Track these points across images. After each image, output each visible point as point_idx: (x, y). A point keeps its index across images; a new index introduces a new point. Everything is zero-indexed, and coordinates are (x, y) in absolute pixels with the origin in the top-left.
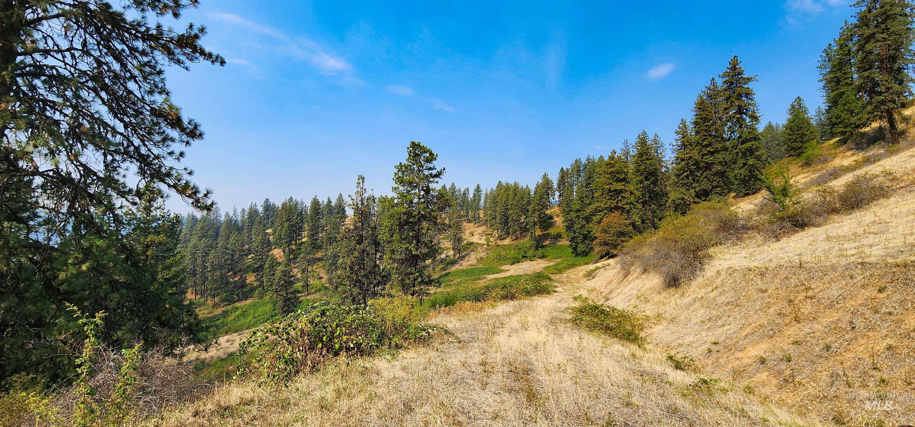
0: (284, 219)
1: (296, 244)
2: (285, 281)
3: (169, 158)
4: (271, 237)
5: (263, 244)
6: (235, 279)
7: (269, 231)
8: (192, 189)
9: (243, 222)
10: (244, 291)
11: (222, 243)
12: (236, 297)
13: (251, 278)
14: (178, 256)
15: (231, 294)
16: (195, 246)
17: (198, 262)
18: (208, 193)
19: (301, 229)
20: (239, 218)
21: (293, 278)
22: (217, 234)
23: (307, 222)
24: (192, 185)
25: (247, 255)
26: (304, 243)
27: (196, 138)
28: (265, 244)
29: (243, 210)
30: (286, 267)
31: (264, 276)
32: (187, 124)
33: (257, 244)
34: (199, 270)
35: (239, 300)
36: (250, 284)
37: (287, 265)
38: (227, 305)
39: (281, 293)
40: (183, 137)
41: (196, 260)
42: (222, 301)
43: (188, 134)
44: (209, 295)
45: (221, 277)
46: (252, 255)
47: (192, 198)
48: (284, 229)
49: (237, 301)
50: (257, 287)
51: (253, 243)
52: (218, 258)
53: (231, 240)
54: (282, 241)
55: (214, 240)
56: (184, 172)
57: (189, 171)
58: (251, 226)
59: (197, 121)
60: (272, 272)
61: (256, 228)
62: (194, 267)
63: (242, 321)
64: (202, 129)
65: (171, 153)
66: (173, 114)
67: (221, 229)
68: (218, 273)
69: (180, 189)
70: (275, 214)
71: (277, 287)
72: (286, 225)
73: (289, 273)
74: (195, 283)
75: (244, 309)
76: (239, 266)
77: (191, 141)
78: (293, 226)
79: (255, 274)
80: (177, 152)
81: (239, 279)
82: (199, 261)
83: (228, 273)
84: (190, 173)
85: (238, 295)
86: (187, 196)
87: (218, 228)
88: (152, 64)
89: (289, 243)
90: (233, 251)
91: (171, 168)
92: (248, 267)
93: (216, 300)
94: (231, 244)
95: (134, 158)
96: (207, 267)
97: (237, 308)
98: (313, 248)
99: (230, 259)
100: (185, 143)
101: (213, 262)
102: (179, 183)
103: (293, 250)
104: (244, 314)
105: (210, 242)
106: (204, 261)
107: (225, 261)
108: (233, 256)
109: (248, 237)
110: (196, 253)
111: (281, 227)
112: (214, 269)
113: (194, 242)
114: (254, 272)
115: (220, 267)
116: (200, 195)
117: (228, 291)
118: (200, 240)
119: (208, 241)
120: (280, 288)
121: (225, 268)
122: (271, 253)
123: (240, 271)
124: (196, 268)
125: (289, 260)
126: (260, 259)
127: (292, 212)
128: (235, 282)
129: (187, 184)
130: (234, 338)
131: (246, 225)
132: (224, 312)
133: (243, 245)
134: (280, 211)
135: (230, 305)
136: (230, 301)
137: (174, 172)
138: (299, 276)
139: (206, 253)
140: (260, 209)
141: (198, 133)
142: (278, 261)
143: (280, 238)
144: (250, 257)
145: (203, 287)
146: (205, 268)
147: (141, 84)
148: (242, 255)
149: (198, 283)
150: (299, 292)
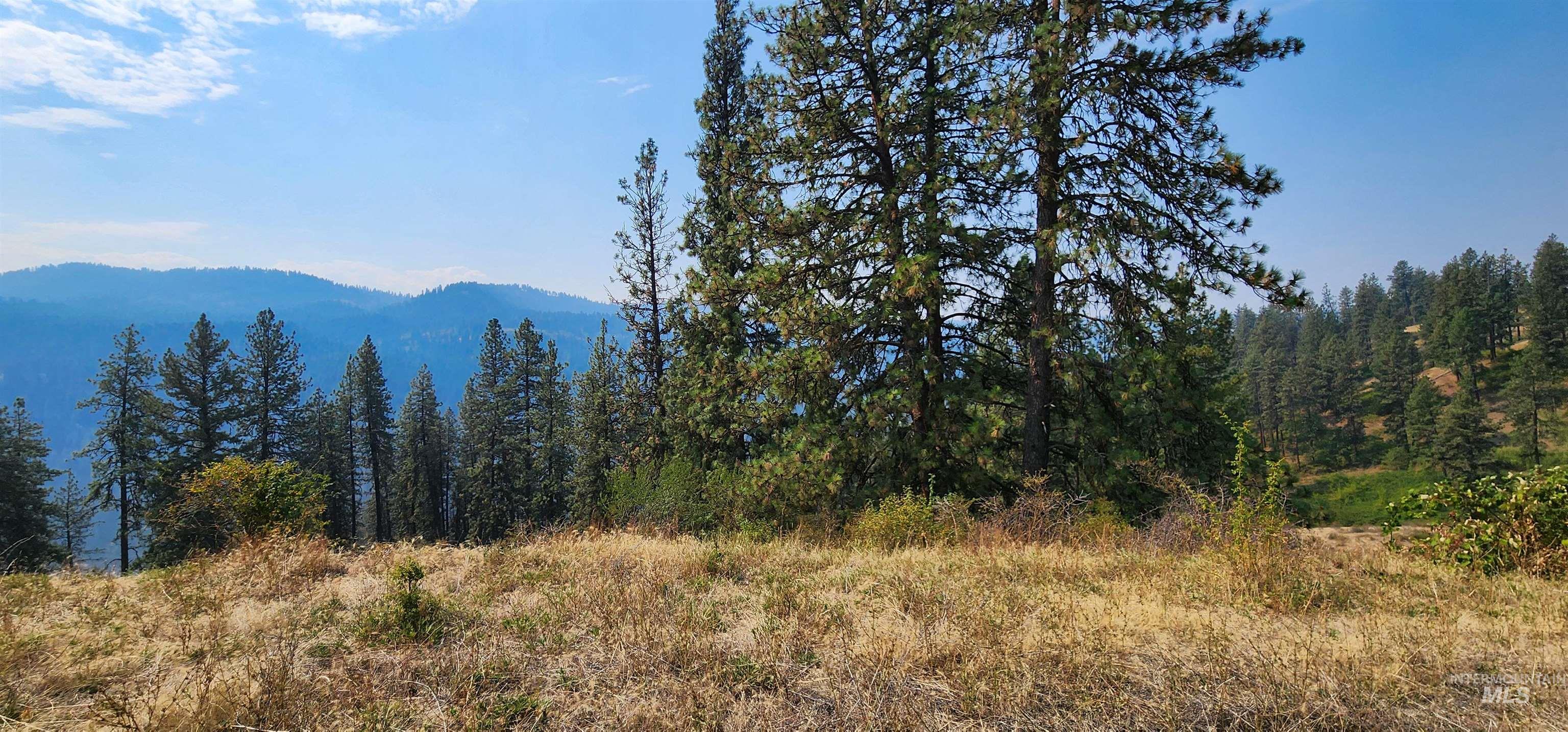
0: (1454, 301)
1: (1493, 356)
2: (1467, 439)
3: (1229, 233)
4: (1419, 343)
5: (1399, 357)
6: (1339, 425)
7: (1413, 329)
8: (1270, 276)
9: (1347, 313)
10: (1360, 449)
11: (1304, 356)
12: (1343, 459)
13: (1374, 426)
14: (1233, 379)
15: (1332, 452)
16: (1255, 363)
17: (1262, 389)
18: (1296, 277)
19: (1507, 320)
20: (1338, 308)
21: (1487, 434)
22: (1292, 342)
23: (1526, 302)
24: (1268, 270)
25: (1361, 380)
26: (1519, 353)
27: (1269, 192)
28: (1403, 357)
29: (1346, 292)
30: (1465, 407)
31: (1407, 422)
32: (1254, 176)
33: (1385, 358)
34: (1265, 404)
35: (1349, 466)
36: (1374, 438)
37: (1467, 403)
38: (1325, 472)
39: (1457, 463)
40: (1249, 196)
41: (1258, 386)
42: (1316, 463)
43: (1257, 190)
44: (1288, 448)
45: (1309, 420)
46: (1374, 380)
47: (1271, 289)
48: (1454, 323)
49: (1347, 467)
50: (1390, 445)
51: (1373, 356)
52: (1300, 384)
53: (1323, 350)
54: (1451, 351)
55: (1289, 351)
56: (1252, 250)
57: (1261, 247)
58: (1367, 320)
59: (1269, 166)
60: (1429, 417)
61: (1378, 324)
62: (1256, 399)
63: (1359, 506)
64: (1277, 176)
65: (1230, 225)
66: (1233, 167)
67: (1300, 331)
68: (1301, 411)
69: (1251, 278)
70: (1427, 292)
71: (1444, 449)
72: (1460, 314)
73: (1477, 421)
74: (1259, 425)
75: (1363, 484)
76: (1346, 400)
77: (1260, 198)
78: (1480, 314)
79: (1383, 418)
80: (1239, 221)
81: (1348, 425)
82: (1264, 388)
83: (1321, 412)
84: (1262, 251)
85: (1346, 455)
86: (1262, 287)
87: (1294, 329)
88: (1187, 99)
89: (1472, 354)
90: (1330, 371)
91: (1233, 248)
92: (1367, 403)
93: (1302, 459)
94: (1325, 359)
95: (1177, 241)
96: (1280, 399)
97: (1346, 480)
98: (1550, 365)
99: (1324, 387)
100: (1251, 205)
101: (1291, 391)
102: (1247, 269)
103: (1484, 370)
104: (1363, 493)
105: (1282, 355)
106: (1273, 389)
107: (1314, 389)
108: (1329, 380)
109: (1361, 344)
110: (1258, 374)
111: (1445, 319)
112: (1293, 403)
113: (1252, 356)
114: (1380, 414)
115: (1306, 401)
116: (1282, 284)
117: (1326, 445)
118: (1263, 352)
119: (1278, 353)
120: (1451, 453)
121: (1315, 402)
122: (1420, 376)
123: (1348, 409)
124: (1260, 400)
125: (1477, 393)
126: (1395, 388)
127: (1475, 285)
128: (1339, 430)
129: (1260, 269)
130: (1345, 535)
131: (1354, 320)
132: (1319, 483)
133: (1350, 358)
134: (1440, 284)
135: (1330, 472)
136: (1330, 466)
137: (1237, 253)
138: (1508, 429)
139: (1276, 376)
140: (1386, 286)
141: (1271, 183)
142: (1443, 394)
143: (1445, 344)
144: (1368, 383)
145: (1275, 434)
146: (1277, 400)
147: (1180, 138)
148: (1351, 379)
149: (1266, 426)
150: (1509, 467)
